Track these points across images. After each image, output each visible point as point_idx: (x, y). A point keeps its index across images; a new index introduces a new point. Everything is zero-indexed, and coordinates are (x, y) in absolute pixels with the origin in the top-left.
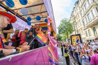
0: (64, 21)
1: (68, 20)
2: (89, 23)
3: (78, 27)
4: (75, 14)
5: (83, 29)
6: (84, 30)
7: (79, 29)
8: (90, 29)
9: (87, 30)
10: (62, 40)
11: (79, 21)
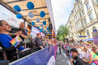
0: (61, 27)
4: (71, 20)
6: (76, 33)
7: (73, 32)
8: (79, 33)
9: (77, 34)
11: (73, 26)
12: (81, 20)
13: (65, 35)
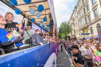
0: (63, 24)
1: (67, 23)
2: (83, 25)
3: (75, 28)
4: (74, 16)
5: (78, 30)
7: (76, 30)
8: (82, 31)
10: (62, 38)
12: (85, 17)
13: (67, 33)
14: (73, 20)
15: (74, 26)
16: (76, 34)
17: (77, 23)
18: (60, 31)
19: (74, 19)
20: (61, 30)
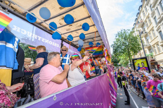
1: (129, 32)
13: (132, 52)
14: (142, 26)
15: (146, 36)
16: (154, 54)
17: (155, 29)
18: (115, 51)
19: (144, 24)
20: (118, 47)
